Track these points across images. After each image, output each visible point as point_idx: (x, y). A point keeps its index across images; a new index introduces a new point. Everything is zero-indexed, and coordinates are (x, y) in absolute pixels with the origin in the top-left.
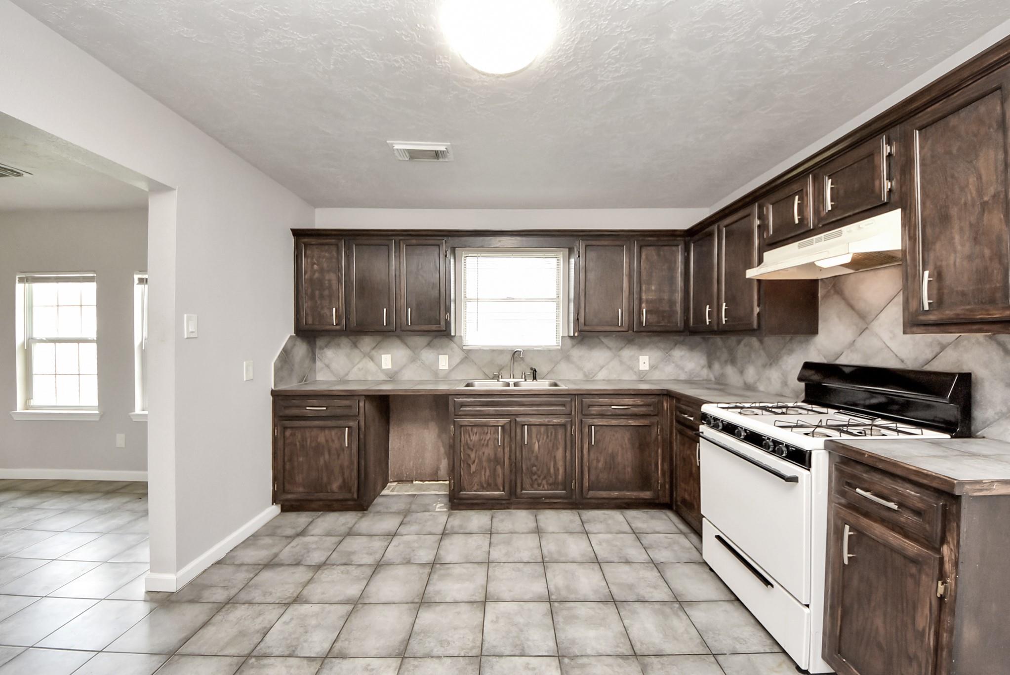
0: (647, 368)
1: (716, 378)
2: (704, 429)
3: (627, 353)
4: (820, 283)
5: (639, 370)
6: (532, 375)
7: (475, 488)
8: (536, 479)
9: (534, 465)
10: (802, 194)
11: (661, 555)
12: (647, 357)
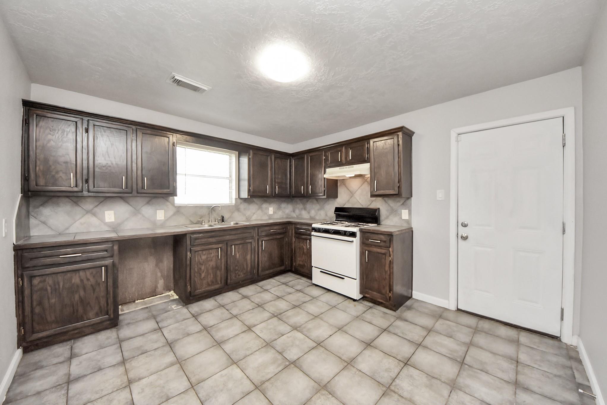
0: (272, 213)
1: (297, 216)
2: (313, 233)
3: (265, 206)
4: (338, 181)
5: (269, 214)
6: (222, 220)
7: (204, 287)
8: (238, 273)
9: (236, 266)
10: (341, 151)
11: (299, 287)
12: (272, 208)
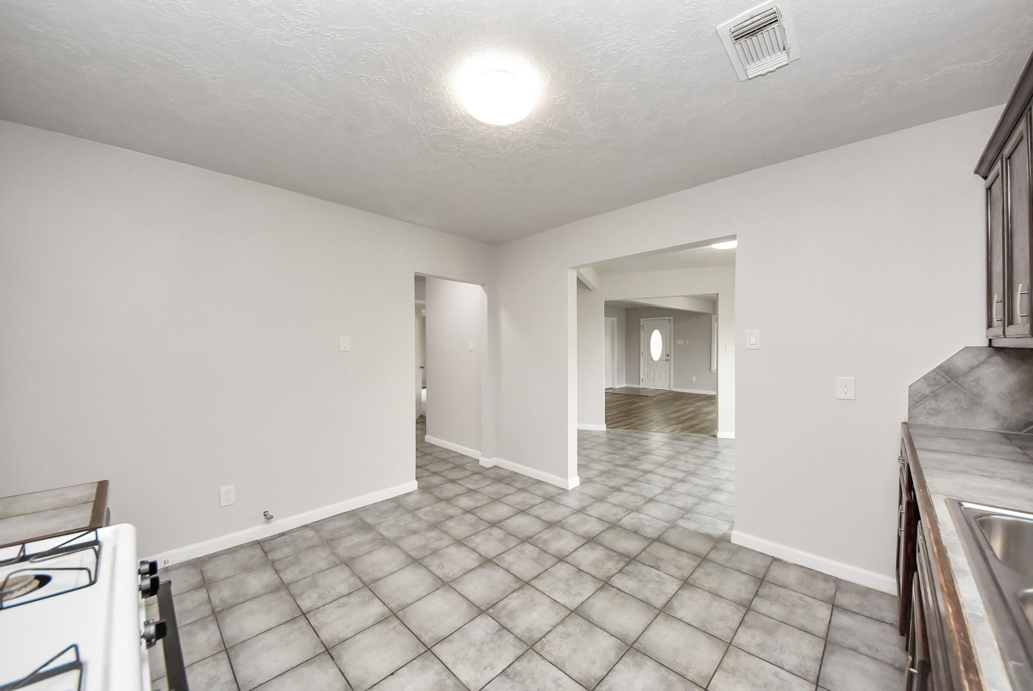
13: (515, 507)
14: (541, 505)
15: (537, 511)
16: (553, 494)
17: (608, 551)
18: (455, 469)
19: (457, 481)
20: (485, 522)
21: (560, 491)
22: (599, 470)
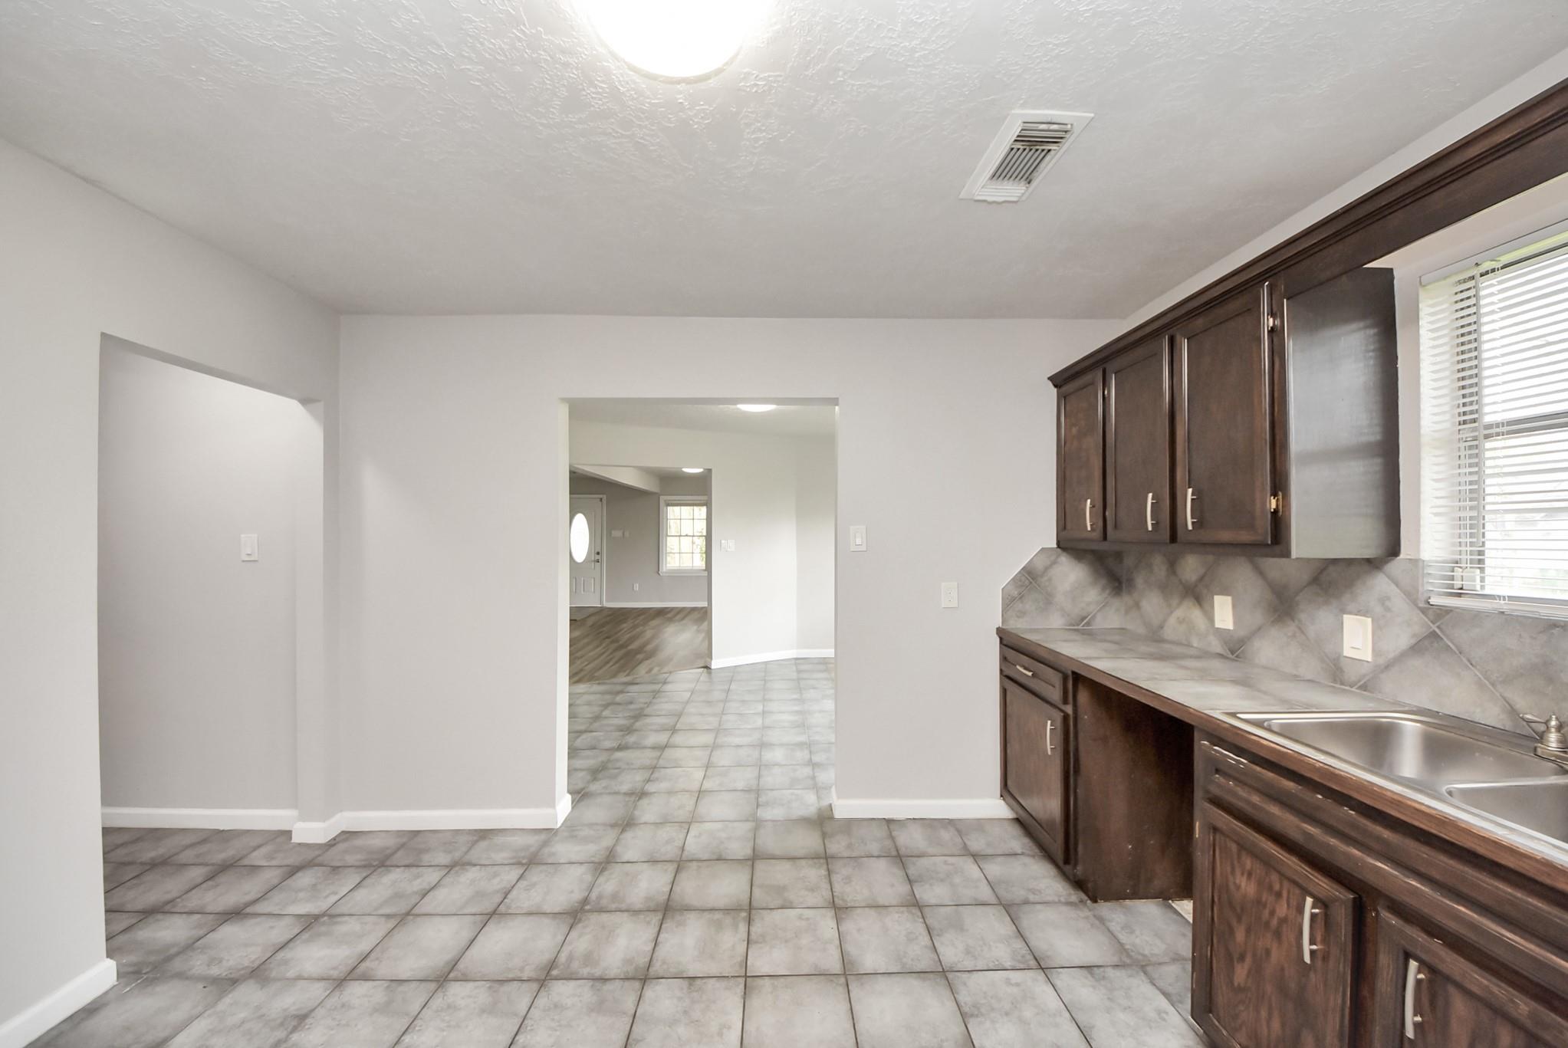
13: (466, 911)
14: (523, 884)
15: (523, 899)
16: (533, 849)
17: (707, 915)
18: (222, 879)
19: (249, 910)
20: (414, 985)
21: (543, 837)
22: (587, 769)
